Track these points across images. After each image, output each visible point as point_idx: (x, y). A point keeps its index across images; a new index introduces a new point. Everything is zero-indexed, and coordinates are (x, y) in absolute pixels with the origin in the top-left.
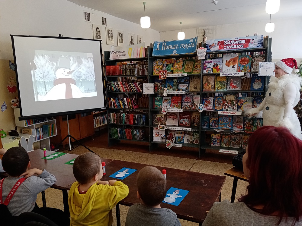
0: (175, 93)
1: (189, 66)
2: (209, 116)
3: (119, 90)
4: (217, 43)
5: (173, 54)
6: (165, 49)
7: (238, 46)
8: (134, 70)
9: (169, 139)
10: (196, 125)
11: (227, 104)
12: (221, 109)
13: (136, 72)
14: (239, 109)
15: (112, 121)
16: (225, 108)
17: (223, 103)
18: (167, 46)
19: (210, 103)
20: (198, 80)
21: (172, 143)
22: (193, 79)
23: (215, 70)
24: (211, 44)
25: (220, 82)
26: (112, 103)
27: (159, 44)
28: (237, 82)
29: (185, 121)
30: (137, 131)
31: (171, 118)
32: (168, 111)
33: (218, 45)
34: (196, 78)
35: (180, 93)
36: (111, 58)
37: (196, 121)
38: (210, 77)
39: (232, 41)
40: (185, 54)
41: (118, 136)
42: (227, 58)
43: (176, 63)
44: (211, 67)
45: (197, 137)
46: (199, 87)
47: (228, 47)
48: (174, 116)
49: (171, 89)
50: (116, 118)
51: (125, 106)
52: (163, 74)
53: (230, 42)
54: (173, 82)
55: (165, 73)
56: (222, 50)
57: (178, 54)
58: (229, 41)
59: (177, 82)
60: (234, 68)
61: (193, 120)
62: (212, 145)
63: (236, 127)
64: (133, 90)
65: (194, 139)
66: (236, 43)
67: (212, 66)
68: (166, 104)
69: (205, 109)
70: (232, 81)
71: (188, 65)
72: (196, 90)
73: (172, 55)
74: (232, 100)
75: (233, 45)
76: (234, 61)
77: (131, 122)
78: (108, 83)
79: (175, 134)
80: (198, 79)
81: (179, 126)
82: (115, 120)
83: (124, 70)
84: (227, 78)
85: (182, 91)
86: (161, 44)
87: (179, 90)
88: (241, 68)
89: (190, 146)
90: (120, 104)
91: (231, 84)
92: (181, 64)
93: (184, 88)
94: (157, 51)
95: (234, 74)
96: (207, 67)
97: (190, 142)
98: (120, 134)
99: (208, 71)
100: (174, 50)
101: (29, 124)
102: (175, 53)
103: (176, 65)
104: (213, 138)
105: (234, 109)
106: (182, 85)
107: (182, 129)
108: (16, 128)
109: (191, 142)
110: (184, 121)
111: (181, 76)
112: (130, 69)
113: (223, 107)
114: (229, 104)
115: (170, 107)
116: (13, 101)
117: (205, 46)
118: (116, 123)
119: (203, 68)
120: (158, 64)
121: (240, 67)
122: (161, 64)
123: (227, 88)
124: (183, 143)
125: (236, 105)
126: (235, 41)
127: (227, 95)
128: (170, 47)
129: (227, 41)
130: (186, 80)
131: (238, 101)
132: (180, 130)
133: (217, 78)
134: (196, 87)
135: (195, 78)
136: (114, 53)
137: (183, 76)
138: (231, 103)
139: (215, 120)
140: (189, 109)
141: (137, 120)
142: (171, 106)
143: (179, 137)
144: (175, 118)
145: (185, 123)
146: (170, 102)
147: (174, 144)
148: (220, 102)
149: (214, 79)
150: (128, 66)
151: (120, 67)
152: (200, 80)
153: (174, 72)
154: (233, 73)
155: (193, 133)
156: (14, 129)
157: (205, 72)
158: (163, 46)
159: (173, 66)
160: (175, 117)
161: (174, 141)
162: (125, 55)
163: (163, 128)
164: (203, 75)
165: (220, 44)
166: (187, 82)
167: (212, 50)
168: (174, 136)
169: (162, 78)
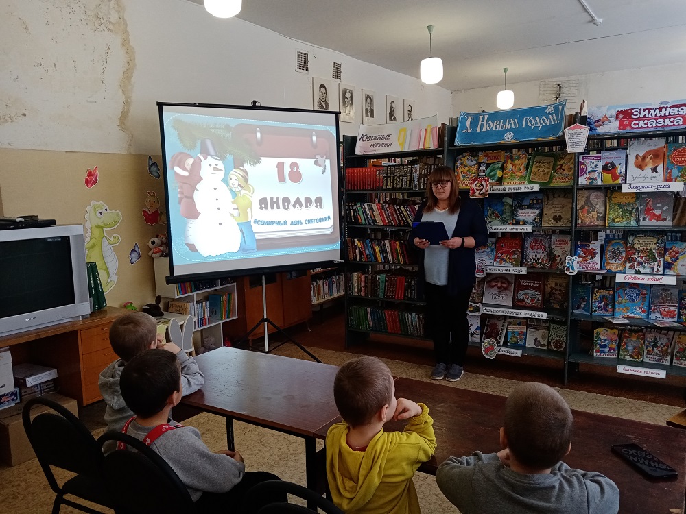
0: (509, 229)
1: (542, 168)
2: (589, 284)
3: (374, 221)
4: (614, 113)
5: (505, 140)
6: (484, 129)
7: (668, 122)
8: (410, 178)
9: (488, 336)
10: (556, 306)
11: (638, 257)
12: (621, 268)
13: (415, 182)
14: (667, 271)
15: (356, 290)
16: (632, 267)
17: (627, 255)
18: (490, 122)
19: (593, 254)
20: (565, 201)
21: (498, 346)
22: (551, 197)
23: (608, 177)
24: (599, 116)
25: (620, 205)
26: (357, 251)
27: (470, 118)
28: (663, 206)
29: (529, 296)
30: (413, 314)
31: (496, 288)
32: (489, 271)
33: (617, 118)
34: (559, 196)
35: (520, 229)
36: (359, 151)
37: (558, 296)
38: (595, 193)
39: (652, 109)
40: (535, 139)
41: (369, 325)
42: (637, 150)
43: (509, 161)
44: (598, 171)
45: (559, 333)
46: (567, 216)
47: (642, 124)
48: (502, 283)
49: (497, 221)
50: (365, 283)
51: (385, 258)
52: (479, 186)
53: (647, 111)
54: (503, 204)
55: (483, 183)
56: (628, 130)
57: (518, 141)
58: (644, 110)
59: (511, 203)
60: (657, 172)
61: (550, 293)
62: (596, 355)
63: (660, 313)
64: (407, 221)
65: (550, 339)
66: (662, 113)
67: (599, 169)
68: (484, 256)
69: (581, 269)
70: (650, 203)
71: (540, 166)
72: (560, 224)
73: (503, 142)
74: (649, 248)
75: (656, 118)
76: (656, 155)
77: (399, 295)
78: (349, 206)
79: (503, 326)
80: (564, 197)
81: (514, 307)
82: (363, 289)
83: (387, 178)
84: (638, 196)
85: (525, 225)
86: (476, 117)
87: (517, 223)
88: (675, 173)
89: (542, 355)
90: (375, 255)
91: (648, 211)
92: (521, 163)
93: (530, 219)
94: (467, 134)
95: (659, 187)
96: (589, 169)
97: (542, 346)
98: (373, 319)
99: (590, 179)
100: (508, 131)
101: (184, 291)
102: (509, 138)
103: (510, 166)
104: (598, 339)
105: (655, 270)
106: (523, 211)
107: (523, 313)
108: (158, 299)
109: (544, 345)
110: (526, 294)
111: (523, 190)
112: (401, 174)
113: (628, 265)
114: (642, 258)
115: (492, 261)
116: (153, 243)
117: (583, 120)
118: (363, 295)
119: (579, 171)
120: (468, 163)
121: (671, 170)
122: (475, 162)
123: (637, 221)
124: (523, 347)
125: (662, 260)
126: (660, 109)
127: (636, 237)
128: (497, 125)
129: (640, 110)
130: (533, 200)
131: (666, 250)
132: (519, 316)
133: (613, 196)
134: (560, 216)
135: (556, 196)
136: (364, 139)
137: (529, 190)
138: (647, 256)
139: (604, 296)
140: (542, 268)
141: (414, 290)
142: (495, 261)
143: (513, 333)
144: (505, 289)
145: (528, 301)
146: (492, 251)
147: (502, 349)
148: (620, 252)
149: (604, 200)
150: (398, 169)
151: (379, 171)
152: (570, 200)
153: (505, 181)
154: (655, 185)
155: (547, 325)
156: (154, 303)
157: (583, 181)
158: (480, 123)
159: (503, 168)
160: (504, 286)
161: (502, 341)
162: (391, 144)
163: (477, 309)
164: (577, 189)
165: (621, 116)
166: (537, 203)
167: (602, 130)
168: (502, 329)
169: (477, 194)
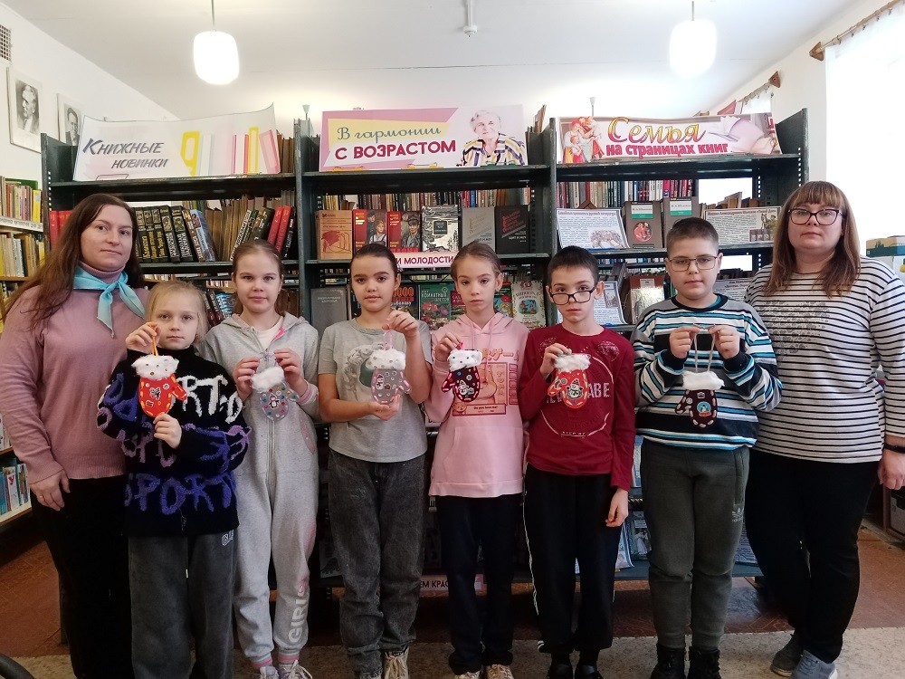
136: (96, 150)
162: (164, 162)
